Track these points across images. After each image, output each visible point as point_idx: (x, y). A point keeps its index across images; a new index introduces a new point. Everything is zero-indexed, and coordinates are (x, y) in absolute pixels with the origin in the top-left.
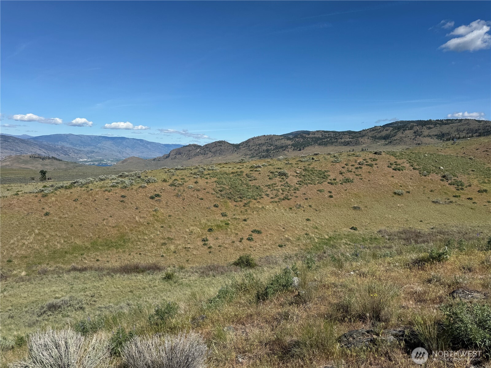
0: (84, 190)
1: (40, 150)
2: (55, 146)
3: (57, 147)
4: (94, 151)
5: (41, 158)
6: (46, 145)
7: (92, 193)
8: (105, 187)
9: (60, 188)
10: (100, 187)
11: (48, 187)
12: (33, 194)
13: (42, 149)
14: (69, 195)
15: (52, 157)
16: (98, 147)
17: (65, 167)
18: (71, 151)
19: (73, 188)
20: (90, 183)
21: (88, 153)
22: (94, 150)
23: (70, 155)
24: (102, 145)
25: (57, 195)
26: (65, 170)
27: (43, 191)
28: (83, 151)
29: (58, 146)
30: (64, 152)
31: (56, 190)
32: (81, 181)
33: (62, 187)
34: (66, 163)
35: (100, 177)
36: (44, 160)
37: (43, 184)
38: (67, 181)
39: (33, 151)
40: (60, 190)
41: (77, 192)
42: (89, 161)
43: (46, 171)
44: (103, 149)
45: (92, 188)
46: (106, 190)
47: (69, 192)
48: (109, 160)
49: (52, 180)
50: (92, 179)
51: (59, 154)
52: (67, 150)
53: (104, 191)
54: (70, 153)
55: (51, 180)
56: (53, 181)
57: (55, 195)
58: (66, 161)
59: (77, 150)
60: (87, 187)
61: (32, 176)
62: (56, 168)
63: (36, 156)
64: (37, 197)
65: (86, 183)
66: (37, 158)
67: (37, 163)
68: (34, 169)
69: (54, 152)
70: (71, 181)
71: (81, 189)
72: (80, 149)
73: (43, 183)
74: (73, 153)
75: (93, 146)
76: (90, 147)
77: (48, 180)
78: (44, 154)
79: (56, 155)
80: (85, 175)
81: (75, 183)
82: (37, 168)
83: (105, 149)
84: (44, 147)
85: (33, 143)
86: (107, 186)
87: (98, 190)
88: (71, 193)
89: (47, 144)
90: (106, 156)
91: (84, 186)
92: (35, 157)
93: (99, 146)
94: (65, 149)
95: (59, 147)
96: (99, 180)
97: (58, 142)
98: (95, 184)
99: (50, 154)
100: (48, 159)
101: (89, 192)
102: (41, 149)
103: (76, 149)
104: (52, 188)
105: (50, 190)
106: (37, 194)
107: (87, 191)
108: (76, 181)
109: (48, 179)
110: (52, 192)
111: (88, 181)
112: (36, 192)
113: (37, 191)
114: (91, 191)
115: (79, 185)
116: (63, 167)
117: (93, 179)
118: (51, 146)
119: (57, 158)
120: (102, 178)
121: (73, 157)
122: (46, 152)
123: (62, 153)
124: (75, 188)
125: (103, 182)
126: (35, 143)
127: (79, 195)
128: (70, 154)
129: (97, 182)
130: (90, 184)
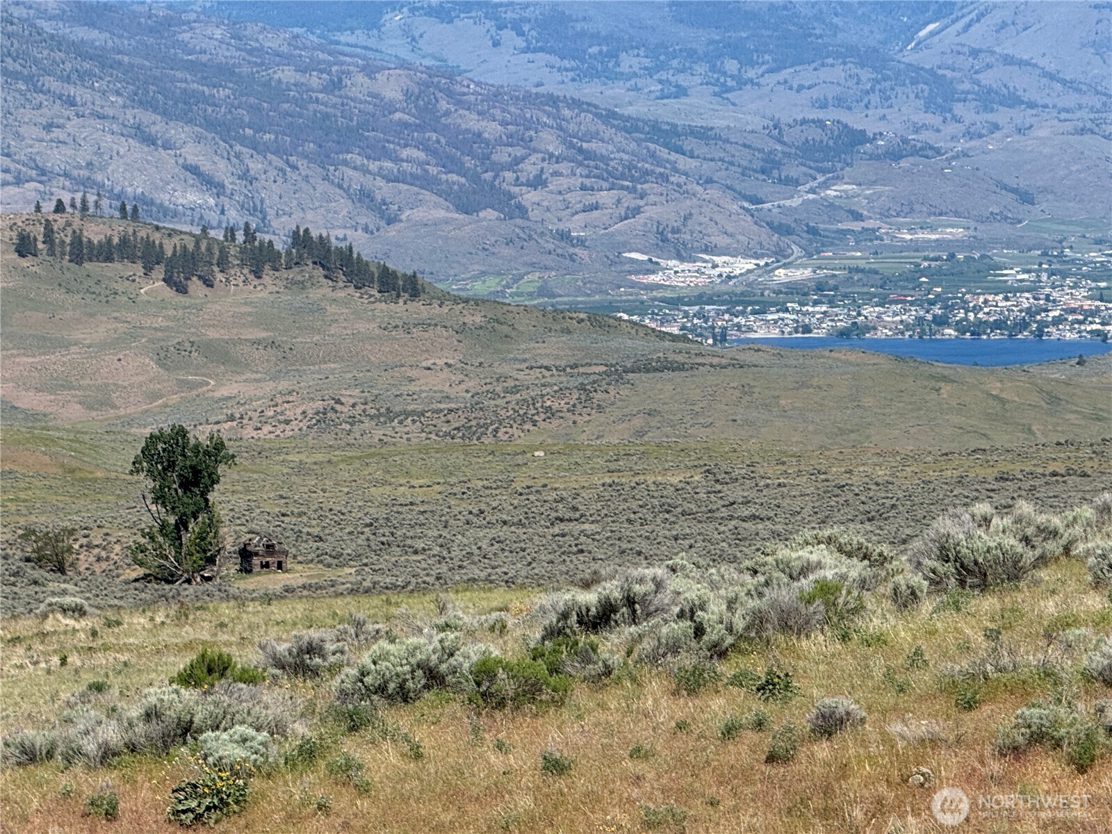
0: (730, 732)
1: (150, 140)
2: (335, 85)
3: (358, 85)
4: (860, 138)
5: (150, 257)
6: (225, 72)
7: (844, 770)
8: (1021, 690)
9: (404, 696)
10: (949, 687)
11: (250, 678)
12: (64, 780)
13: (179, 132)
14: (525, 802)
15: (301, 240)
16: (916, 74)
17: (462, 390)
18: (550, 142)
19: (581, 695)
20: (803, 629)
21: (769, 166)
22: (855, 120)
23: (530, 197)
24: (975, 37)
25: (364, 790)
26: (468, 432)
27: (186, 730)
28: (704, 134)
29: (370, 71)
30: (449, 164)
31: (355, 724)
32: (692, 590)
33: (434, 678)
34: (475, 318)
35: (944, 525)
36: (195, 285)
37: (188, 632)
38: (499, 596)
39: (56, 158)
40: (399, 719)
41: (637, 753)
42: (795, 291)
43: (217, 451)
44: (989, 99)
45: (845, 703)
46: (1041, 738)
47: (523, 760)
48: (1063, 270)
49: (296, 576)
50: (832, 566)
51: (382, 189)
52: (491, 129)
53: (1014, 751)
54: (530, 168)
55: (274, 581)
56: (312, 589)
57: (343, 802)
58: (480, 288)
59: (631, 126)
60: (771, 687)
61: (45, 522)
62: (350, 396)
63: (95, 233)
64: (111, 814)
65: (758, 620)
66: (106, 252)
67: (101, 330)
68: (73, 413)
69: (323, 159)
70: (543, 599)
71: (685, 707)
72: (669, 112)
73: (182, 616)
74: (567, 179)
75: (847, 54)
76: (806, 75)
77: (246, 570)
78: (193, 197)
79: (343, 206)
80: (735, 493)
81: (601, 619)
82: (100, 400)
83: (1013, 101)
84: (189, 98)
85: (57, 42)
86: (1048, 674)
87: (921, 727)
88: (555, 766)
89: (226, 54)
90: (1026, 198)
91: (725, 669)
92: (81, 252)
93: (928, 59)
94: (472, 122)
95: (391, 87)
96: (937, 583)
97: (374, 25)
98: (879, 640)
99: (271, 193)
100: (239, 274)
101: (801, 766)
102: (155, 124)
103: (609, 117)
104: (305, 690)
105: (278, 729)
106: (106, 780)
107: (766, 742)
108: (612, 589)
109: (245, 555)
110: (309, 753)
111: (785, 594)
112: (107, 755)
113: (111, 733)
114: (823, 750)
115: (653, 658)
116: (438, 382)
117: (856, 569)
118: (287, 75)
119: (365, 247)
120: (985, 540)
121: (576, 226)
122: (222, 170)
123: (427, 182)
124: (613, 699)
125: (988, 604)
126: (79, 50)
127: (659, 805)
128: (538, 182)
129: (906, 600)
130: (818, 643)
